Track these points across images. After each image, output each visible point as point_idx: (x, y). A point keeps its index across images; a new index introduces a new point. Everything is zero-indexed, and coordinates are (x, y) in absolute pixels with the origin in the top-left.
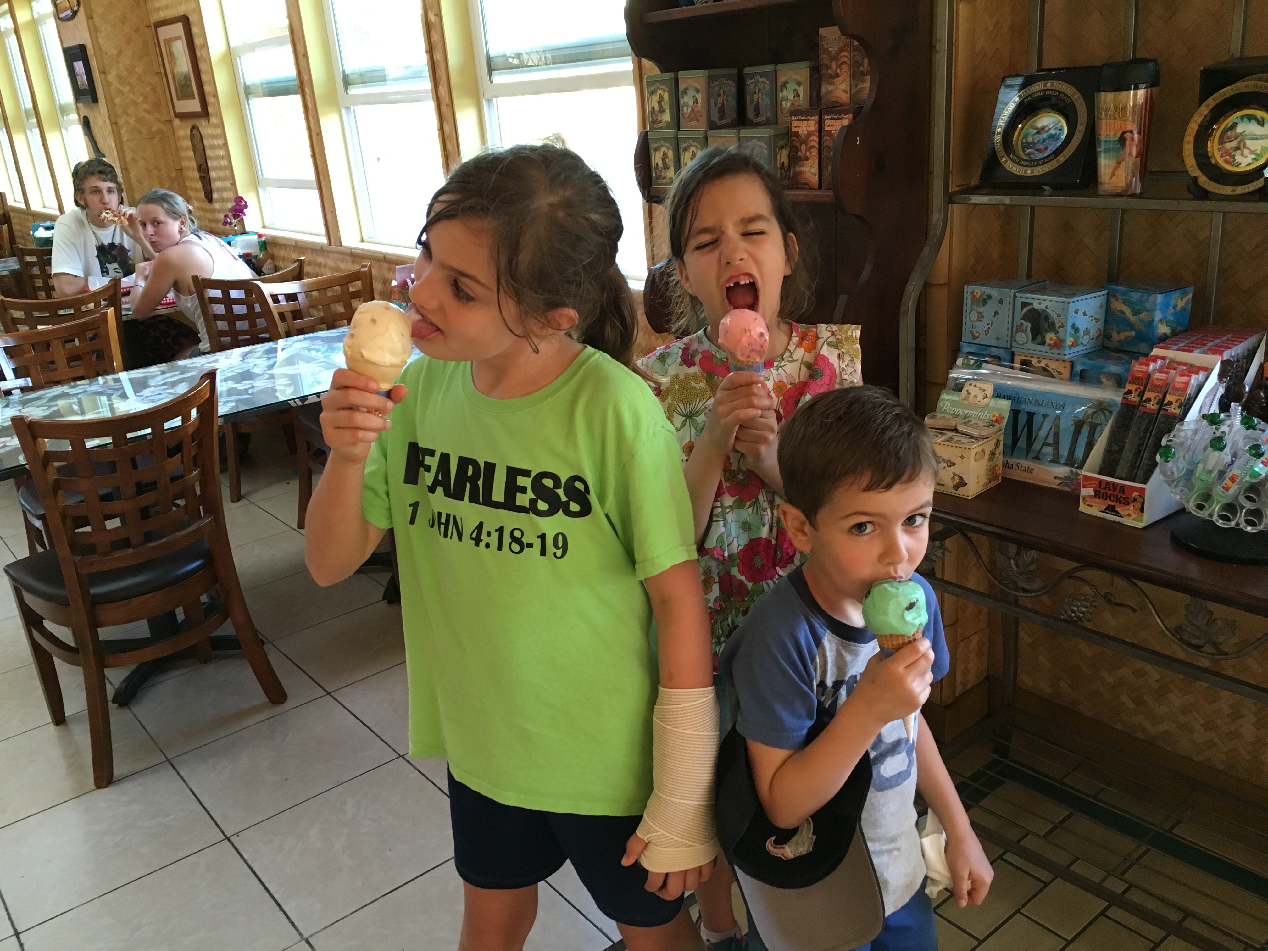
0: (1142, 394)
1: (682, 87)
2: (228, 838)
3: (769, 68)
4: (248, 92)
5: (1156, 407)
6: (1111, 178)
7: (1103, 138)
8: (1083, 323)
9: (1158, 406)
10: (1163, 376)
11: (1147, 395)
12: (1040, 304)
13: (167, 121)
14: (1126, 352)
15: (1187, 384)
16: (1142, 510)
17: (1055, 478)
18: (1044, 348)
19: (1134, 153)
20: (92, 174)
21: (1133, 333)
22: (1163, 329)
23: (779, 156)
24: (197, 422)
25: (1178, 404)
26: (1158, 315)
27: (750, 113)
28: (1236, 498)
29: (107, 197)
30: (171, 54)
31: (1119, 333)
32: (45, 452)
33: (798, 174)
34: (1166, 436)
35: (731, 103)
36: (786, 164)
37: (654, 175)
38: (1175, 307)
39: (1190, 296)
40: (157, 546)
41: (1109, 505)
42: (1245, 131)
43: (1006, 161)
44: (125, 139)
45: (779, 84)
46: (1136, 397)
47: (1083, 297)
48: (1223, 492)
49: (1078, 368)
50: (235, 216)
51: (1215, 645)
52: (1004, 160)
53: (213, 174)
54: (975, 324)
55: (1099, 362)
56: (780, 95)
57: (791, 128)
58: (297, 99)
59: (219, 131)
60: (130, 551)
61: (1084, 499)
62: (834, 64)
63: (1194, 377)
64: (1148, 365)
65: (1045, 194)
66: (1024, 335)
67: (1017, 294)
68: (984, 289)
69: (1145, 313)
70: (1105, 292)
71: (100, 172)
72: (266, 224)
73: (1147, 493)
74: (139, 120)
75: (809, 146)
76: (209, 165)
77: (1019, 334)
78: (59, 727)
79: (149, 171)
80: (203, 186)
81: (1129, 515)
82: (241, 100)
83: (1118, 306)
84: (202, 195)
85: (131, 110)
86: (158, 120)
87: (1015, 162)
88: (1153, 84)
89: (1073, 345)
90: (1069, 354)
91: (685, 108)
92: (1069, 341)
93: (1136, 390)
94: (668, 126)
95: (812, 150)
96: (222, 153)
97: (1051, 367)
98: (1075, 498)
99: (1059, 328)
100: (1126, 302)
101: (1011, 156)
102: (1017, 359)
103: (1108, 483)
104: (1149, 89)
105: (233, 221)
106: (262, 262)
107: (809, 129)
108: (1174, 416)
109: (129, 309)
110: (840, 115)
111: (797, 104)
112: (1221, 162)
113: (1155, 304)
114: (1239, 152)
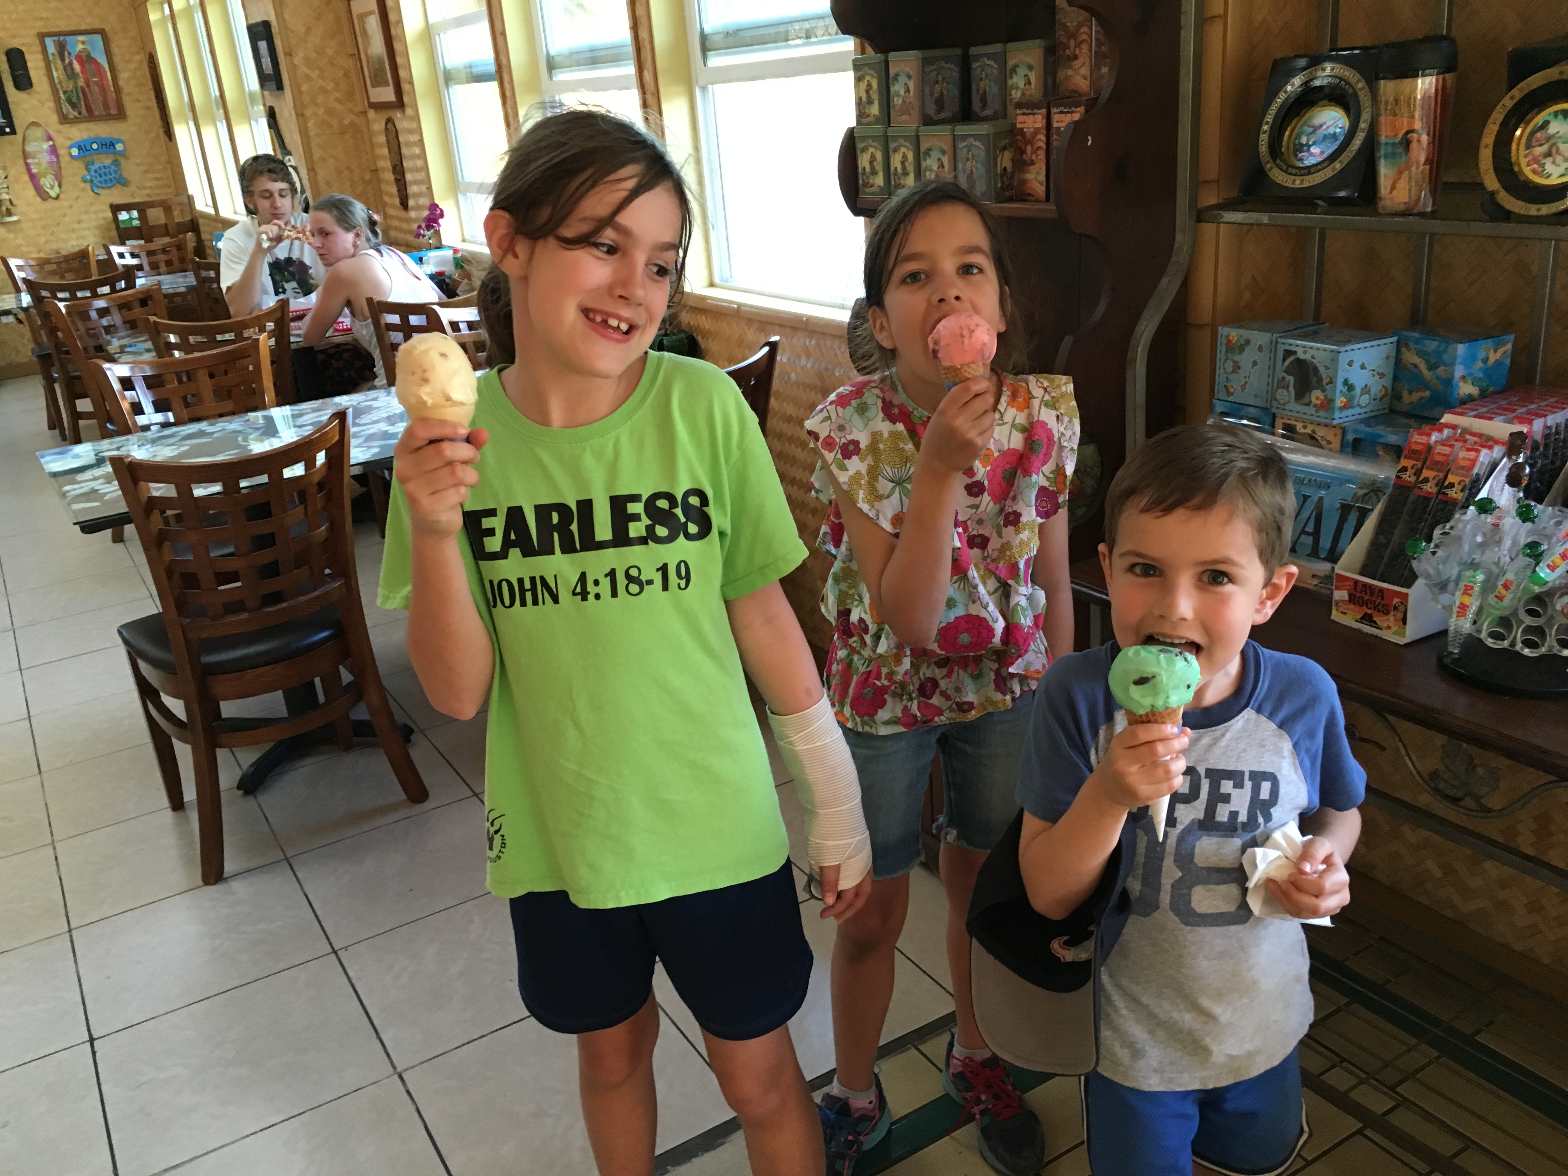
0: (1418, 473)
1: (892, 71)
2: (335, 952)
3: (997, 48)
4: (449, 78)
5: (1434, 490)
6: (1391, 192)
7: (1383, 139)
8: (1360, 378)
9: (1436, 489)
10: (1446, 450)
11: (1426, 473)
12: (1305, 352)
13: (362, 112)
14: (1415, 417)
15: (1474, 461)
16: (1404, 621)
17: (1313, 576)
18: (1311, 410)
19: (1422, 159)
20: (261, 173)
21: (1427, 394)
22: (1467, 389)
23: (999, 159)
24: (324, 469)
25: (1460, 487)
26: (1459, 371)
27: (976, 105)
28: (1515, 612)
29: (280, 202)
30: (365, 32)
31: (1410, 392)
32: (149, 497)
33: (1024, 182)
34: (1440, 526)
35: (952, 92)
36: (1009, 169)
37: (861, 182)
38: (1485, 361)
39: (1509, 346)
40: (275, 611)
41: (1366, 614)
42: (1558, 132)
43: (1271, 168)
44: (312, 133)
45: (1008, 68)
46: (1412, 476)
47: (1359, 346)
48: (1497, 603)
49: (1350, 437)
50: (429, 227)
51: (1477, 799)
52: (1269, 166)
53: (409, 177)
54: (1230, 376)
55: (1379, 430)
56: (1010, 82)
57: (1015, 124)
58: (494, 86)
59: (414, 125)
60: (245, 615)
61: (1337, 604)
62: (1072, 42)
63: (1484, 452)
64: (1429, 435)
65: (1319, 210)
66: (1286, 393)
67: (1279, 340)
68: (1242, 331)
69: (1442, 368)
70: (1395, 339)
71: (270, 171)
72: (467, 237)
73: (1411, 599)
74: (329, 112)
75: (1036, 146)
76: (405, 165)
77: (1280, 391)
78: (176, 814)
79: (339, 172)
80: (398, 191)
81: (1389, 628)
82: (441, 89)
83: (1411, 358)
84: (397, 201)
85: (320, 99)
86: (351, 111)
87: (1282, 170)
88: (1448, 66)
89: (1345, 407)
90: (1339, 417)
91: (895, 99)
92: (1340, 401)
93: (1412, 467)
94: (877, 120)
95: (1039, 152)
96: (417, 151)
97: (1319, 434)
98: (1327, 603)
99: (1327, 384)
100: (1420, 353)
101: (1278, 161)
102: (1279, 422)
103: (1365, 585)
104: (1441, 76)
105: (426, 233)
106: (457, 284)
107: (1036, 126)
108: (1455, 502)
109: (298, 336)
110: (1070, 108)
111: (1028, 93)
112: (1527, 171)
113: (1455, 357)
114: (1550, 159)
